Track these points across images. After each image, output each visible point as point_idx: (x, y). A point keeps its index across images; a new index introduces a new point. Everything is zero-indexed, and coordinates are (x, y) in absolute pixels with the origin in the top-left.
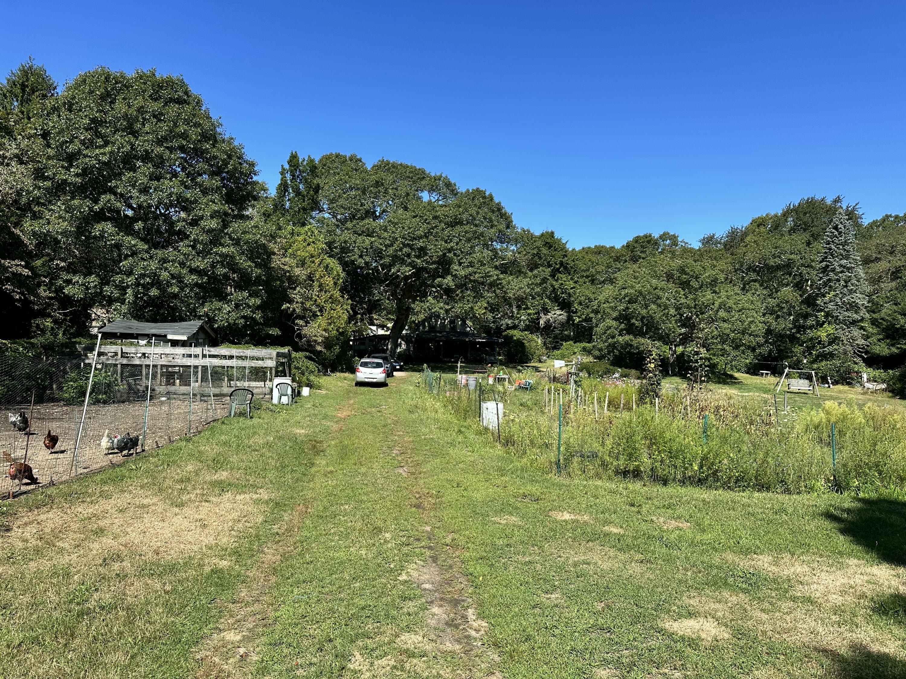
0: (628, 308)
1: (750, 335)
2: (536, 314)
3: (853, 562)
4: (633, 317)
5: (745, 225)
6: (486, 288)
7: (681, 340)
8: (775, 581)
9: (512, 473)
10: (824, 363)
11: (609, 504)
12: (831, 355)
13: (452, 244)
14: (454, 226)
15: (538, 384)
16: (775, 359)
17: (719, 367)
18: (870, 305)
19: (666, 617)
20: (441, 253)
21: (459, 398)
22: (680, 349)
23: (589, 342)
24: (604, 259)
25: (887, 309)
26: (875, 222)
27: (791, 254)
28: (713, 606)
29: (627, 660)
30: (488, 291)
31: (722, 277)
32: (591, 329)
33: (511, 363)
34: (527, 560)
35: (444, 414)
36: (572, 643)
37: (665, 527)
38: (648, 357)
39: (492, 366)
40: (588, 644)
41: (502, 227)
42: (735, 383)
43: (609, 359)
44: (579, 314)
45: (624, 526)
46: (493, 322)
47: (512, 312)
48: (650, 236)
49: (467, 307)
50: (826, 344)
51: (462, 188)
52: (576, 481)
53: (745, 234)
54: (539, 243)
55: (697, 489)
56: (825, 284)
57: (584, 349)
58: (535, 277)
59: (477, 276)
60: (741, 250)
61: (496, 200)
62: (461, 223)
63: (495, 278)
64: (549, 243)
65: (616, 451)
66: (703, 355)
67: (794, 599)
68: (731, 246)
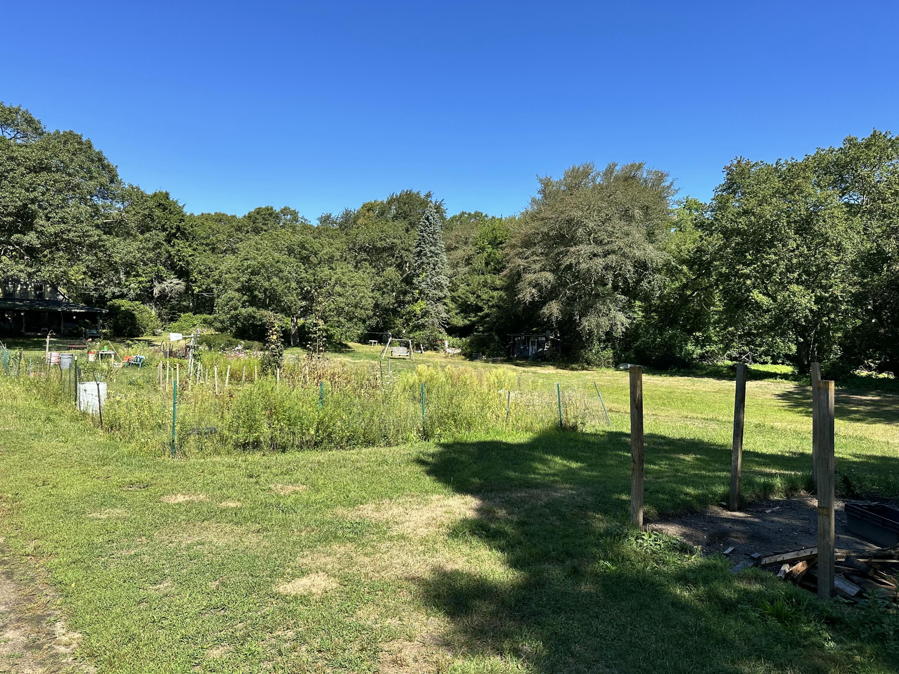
0: (250, 280)
1: (361, 308)
2: (149, 282)
3: (435, 497)
4: (256, 288)
5: (357, 209)
6: (85, 250)
7: (302, 312)
8: (376, 526)
9: (117, 461)
10: (418, 333)
11: (226, 479)
12: (423, 326)
13: (36, 194)
14: (39, 172)
15: (152, 359)
16: (382, 330)
17: (336, 338)
18: (451, 285)
19: (280, 580)
20: (20, 203)
21: (47, 380)
22: (301, 321)
23: (210, 314)
24: (225, 228)
25: (462, 289)
26: (455, 217)
27: (394, 238)
28: (323, 560)
29: (241, 633)
30: (87, 254)
31: (337, 254)
32: (212, 300)
33: (118, 336)
34: (133, 553)
35: (26, 400)
36: (183, 631)
37: (282, 493)
38: (271, 329)
39: (93, 341)
40: (200, 627)
41: (105, 180)
42: (349, 351)
43: (231, 331)
44: (198, 284)
45: (242, 499)
46: (95, 290)
47: (119, 279)
48: (272, 209)
49: (59, 271)
50: (420, 317)
51: (50, 129)
52: (192, 461)
53: (357, 217)
54: (151, 204)
55: (314, 452)
56: (419, 266)
57: (205, 321)
58: (147, 240)
59: (71, 234)
60: (353, 232)
61: (96, 148)
62: (48, 169)
63: (96, 238)
64: (163, 205)
65: (236, 424)
66: (321, 327)
67: (391, 539)
68: (346, 227)
